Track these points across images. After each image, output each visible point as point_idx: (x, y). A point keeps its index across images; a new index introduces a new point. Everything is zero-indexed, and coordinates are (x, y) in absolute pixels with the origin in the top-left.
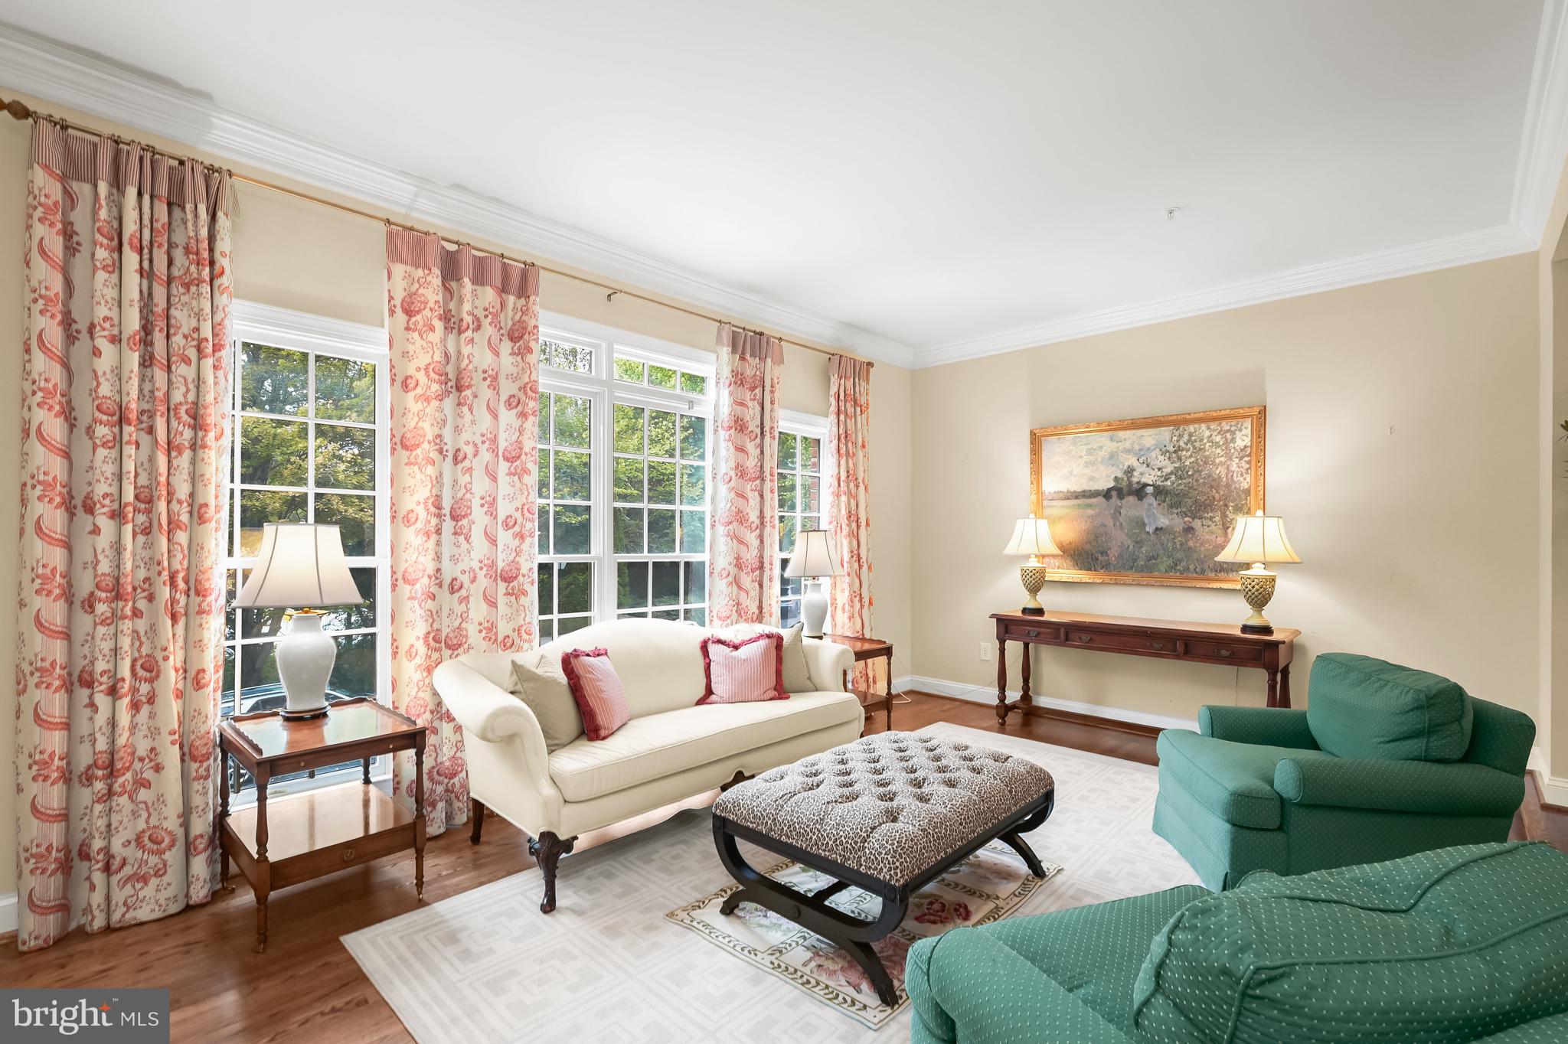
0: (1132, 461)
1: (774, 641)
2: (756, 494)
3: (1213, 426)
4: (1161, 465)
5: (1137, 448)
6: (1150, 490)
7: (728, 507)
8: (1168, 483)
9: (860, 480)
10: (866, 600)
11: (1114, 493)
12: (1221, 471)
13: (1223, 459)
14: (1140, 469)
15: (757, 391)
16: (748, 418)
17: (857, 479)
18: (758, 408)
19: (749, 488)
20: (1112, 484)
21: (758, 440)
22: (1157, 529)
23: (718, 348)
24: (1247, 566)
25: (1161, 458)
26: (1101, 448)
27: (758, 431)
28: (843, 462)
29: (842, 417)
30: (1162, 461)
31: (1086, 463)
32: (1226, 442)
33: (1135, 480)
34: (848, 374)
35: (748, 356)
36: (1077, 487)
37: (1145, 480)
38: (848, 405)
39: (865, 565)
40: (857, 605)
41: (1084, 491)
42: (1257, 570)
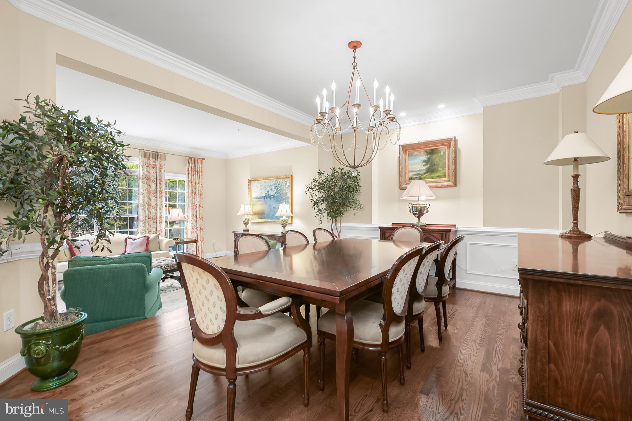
0: (269, 189)
1: (146, 238)
2: (155, 198)
3: (283, 180)
4: (274, 190)
5: (270, 185)
6: (272, 197)
7: (143, 202)
8: (275, 195)
9: (197, 193)
10: (199, 228)
11: (265, 197)
12: (284, 192)
13: (285, 189)
14: (270, 191)
15: (155, 168)
16: (151, 176)
17: (196, 193)
18: (155, 173)
19: (151, 196)
20: (265, 195)
21: (155, 182)
22: (274, 207)
23: (139, 157)
24: (282, 217)
25: (274, 188)
26: (263, 185)
27: (155, 180)
28: (190, 188)
29: (190, 175)
30: (274, 189)
31: (260, 189)
32: (285, 184)
33: (269, 194)
34: (192, 162)
35: (151, 159)
36: (258, 196)
37: (272, 194)
38: (192, 172)
39: (198, 218)
40: (195, 230)
41: (260, 197)
42: (284, 218)
